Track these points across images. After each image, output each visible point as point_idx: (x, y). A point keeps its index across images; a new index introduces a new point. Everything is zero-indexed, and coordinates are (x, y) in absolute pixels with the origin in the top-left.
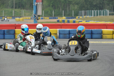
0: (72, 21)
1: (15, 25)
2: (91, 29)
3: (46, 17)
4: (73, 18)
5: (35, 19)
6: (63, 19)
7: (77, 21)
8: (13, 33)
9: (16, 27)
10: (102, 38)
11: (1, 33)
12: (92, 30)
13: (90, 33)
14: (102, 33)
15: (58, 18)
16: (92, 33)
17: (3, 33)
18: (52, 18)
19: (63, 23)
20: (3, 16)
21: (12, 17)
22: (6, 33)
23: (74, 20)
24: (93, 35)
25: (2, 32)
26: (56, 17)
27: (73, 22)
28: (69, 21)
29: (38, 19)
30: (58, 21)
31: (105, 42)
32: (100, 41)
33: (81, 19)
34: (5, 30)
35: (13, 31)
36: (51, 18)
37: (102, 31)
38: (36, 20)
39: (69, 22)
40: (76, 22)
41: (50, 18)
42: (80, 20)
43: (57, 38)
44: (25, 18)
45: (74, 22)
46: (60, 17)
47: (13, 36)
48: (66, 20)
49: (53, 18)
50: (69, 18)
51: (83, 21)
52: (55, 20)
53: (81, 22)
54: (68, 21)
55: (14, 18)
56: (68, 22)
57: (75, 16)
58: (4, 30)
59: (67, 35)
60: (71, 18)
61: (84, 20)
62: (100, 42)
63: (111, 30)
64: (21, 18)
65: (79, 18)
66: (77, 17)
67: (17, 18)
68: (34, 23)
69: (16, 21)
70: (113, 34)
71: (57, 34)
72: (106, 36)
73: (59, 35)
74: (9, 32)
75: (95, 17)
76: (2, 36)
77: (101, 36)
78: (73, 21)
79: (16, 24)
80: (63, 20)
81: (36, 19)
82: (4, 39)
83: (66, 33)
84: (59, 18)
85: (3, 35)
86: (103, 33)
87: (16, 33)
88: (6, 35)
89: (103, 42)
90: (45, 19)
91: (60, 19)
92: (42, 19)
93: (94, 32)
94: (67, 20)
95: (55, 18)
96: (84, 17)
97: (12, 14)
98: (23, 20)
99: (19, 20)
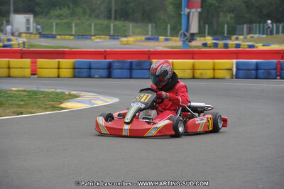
8: (147, 67)
17: (129, 67)
22: (134, 66)
25: (127, 66)
28: (227, 44)
34: (133, 60)
35: (148, 63)
43: (232, 78)
47: (147, 72)
54: (224, 44)
58: (131, 63)
59: (254, 72)
71: (231, 70)
73: (236, 72)
74: (140, 66)
76: (126, 72)
82: (131, 77)
85: (128, 71)
88: (134, 72)
94: (223, 42)
96: (249, 36)
97: (110, 31)
98: (134, 41)
99: (128, 41)
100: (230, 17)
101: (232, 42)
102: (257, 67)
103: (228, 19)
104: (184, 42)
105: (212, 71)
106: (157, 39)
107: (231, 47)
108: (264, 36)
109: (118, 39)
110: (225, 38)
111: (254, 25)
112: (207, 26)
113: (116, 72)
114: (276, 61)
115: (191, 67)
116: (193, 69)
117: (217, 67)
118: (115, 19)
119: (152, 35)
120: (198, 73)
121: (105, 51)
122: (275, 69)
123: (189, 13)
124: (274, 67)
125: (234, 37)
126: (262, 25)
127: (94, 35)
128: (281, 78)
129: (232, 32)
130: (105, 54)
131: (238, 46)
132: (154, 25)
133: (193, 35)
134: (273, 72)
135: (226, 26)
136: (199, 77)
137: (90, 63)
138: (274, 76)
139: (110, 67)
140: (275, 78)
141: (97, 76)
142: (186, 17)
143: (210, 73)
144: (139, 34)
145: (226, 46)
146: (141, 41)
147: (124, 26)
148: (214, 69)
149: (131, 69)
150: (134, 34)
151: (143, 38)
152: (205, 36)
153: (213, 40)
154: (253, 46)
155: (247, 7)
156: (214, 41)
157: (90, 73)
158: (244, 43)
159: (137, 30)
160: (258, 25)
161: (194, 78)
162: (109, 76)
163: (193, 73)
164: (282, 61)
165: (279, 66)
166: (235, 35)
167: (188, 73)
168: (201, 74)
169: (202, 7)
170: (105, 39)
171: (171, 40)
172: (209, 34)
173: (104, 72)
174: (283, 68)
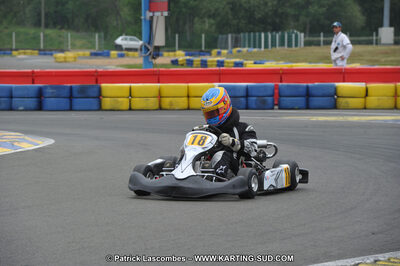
2: (305, 84)
8: (95, 94)
10: (335, 106)
12: (308, 87)
13: (304, 93)
14: (336, 94)
16: (308, 94)
17: (68, 95)
22: (75, 94)
24: (311, 98)
25: (66, 93)
34: (73, 85)
35: (96, 90)
37: (336, 88)
47: (95, 101)
54: (202, 61)
58: (71, 87)
59: (242, 99)
61: (247, 60)
63: (358, 86)
65: (219, 52)
70: (367, 95)
72: (347, 103)
74: (83, 93)
76: (65, 102)
77: (332, 102)
78: (218, 62)
80: (188, 60)
82: (71, 109)
83: (238, 94)
84: (166, 54)
85: (68, 100)
86: (340, 92)
87: (104, 93)
88: (75, 101)
93: (313, 92)
96: (235, 50)
97: (39, 43)
98: (75, 58)
99: (65, 58)
100: (208, 24)
101: (212, 59)
102: (248, 93)
103: (207, 26)
104: (146, 58)
105: (186, 99)
106: (108, 55)
107: (212, 66)
108: (256, 50)
109: (52, 54)
110: (202, 53)
111: (242, 35)
112: (177, 36)
113: (49, 102)
114: (272, 84)
115: (157, 94)
116: (160, 96)
117: (192, 94)
118: (47, 26)
119: (100, 49)
120: (166, 102)
121: (33, 72)
122: (272, 96)
123: (152, 18)
124: (270, 93)
125: (214, 51)
126: (252, 34)
127: (16, 50)
128: (280, 109)
129: (212, 44)
130: (32, 76)
131: (221, 64)
132: (102, 34)
133: (157, 48)
134: (270, 99)
135: (203, 36)
136: (168, 107)
137: (11, 90)
138: (271, 106)
139: (40, 94)
140: (273, 109)
141: (21, 108)
142: (148, 23)
143: (182, 102)
144: (82, 48)
145: (204, 63)
146: (84, 57)
147: (60, 36)
148: (188, 97)
149: (71, 97)
150: (74, 47)
151: (87, 53)
152: (175, 51)
153: (186, 55)
154: (241, 64)
155: (232, 9)
156: (188, 57)
157: (11, 103)
158: (228, 60)
159: (78, 43)
160: (247, 34)
161: (160, 108)
162: (40, 107)
163: (160, 102)
164: (280, 84)
165: (276, 91)
166: (216, 48)
167: (153, 103)
168: (171, 104)
169: (169, 10)
170: (32, 54)
171: (128, 55)
172: (180, 48)
173: (32, 102)
174: (282, 94)
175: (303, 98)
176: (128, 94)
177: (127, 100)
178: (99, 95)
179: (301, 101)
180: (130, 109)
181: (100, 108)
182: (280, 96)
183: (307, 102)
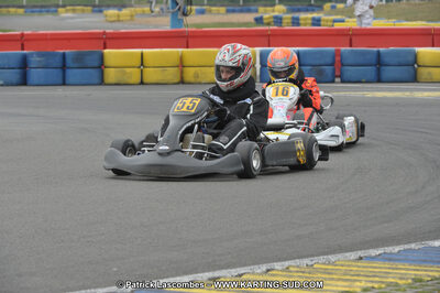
0: (310, 22)
1: (104, 33)
2: (375, 49)
3: (215, 5)
4: (313, 11)
5: (174, 15)
6: (276, 14)
7: (327, 21)
8: (96, 64)
9: (108, 42)
10: (414, 79)
11: (55, 65)
12: (378, 52)
13: (374, 61)
14: (416, 62)
15: (257, 11)
16: (379, 62)
17: (60, 64)
18: (237, 8)
19: (275, 27)
20: (61, 3)
21: (94, 6)
22: (69, 62)
23: (315, 15)
24: (383, 68)
25: (58, 62)
26: (253, 8)
27: (313, 24)
28: (298, 19)
29: (185, 14)
30: (259, 21)
31: (426, 94)
32: (407, 90)
33: (341, 12)
34: (67, 51)
35: (96, 57)
36: (234, 11)
37: (415, 56)
38: (180, 17)
39: (298, 24)
40: (322, 23)
41: (228, 11)
42: (339, 17)
44: (139, 10)
45: (317, 22)
46: (265, 6)
47: (96, 72)
48: (288, 17)
49: (241, 11)
50: (299, 11)
51: (347, 19)
52: (249, 18)
53: (343, 21)
54: (293, 18)
55: (101, 11)
56: (296, 22)
57: (319, 3)
58: (64, 54)
60: (307, 11)
61: (350, 17)
62: (408, 93)
64: (125, 11)
65: (333, 7)
66: (327, 6)
67: (112, 12)
68: (172, 27)
69: (107, 21)
72: (429, 73)
73: (261, 70)
74: (80, 61)
75: (390, 4)
77: (411, 73)
78: (313, 19)
79: (107, 31)
80: (275, 17)
81: (180, 13)
82: (64, 84)
84: (261, 9)
85: (59, 72)
86: (421, 60)
87: (107, 61)
88: (69, 72)
89: (418, 95)
90: (210, 11)
91: (266, 12)
92: (202, 12)
93: (386, 60)
94: (290, 16)
95: (249, 11)
113: (34, 74)
114: (333, 49)
115: (178, 63)
116: (182, 65)
120: (190, 74)
122: (332, 65)
124: (329, 60)
128: (343, 82)
130: (22, 40)
134: (329, 69)
136: (192, 80)
138: (330, 78)
139: (24, 64)
140: (333, 82)
141: (1, 82)
143: (210, 73)
161: (182, 82)
162: (24, 82)
163: (182, 72)
164: (343, 49)
165: (338, 59)
167: (172, 74)
168: (196, 75)
173: (14, 75)
174: (345, 63)
175: (374, 68)
176: (139, 63)
177: (138, 70)
178: (101, 65)
179: (371, 71)
180: (142, 83)
181: (102, 82)
182: (343, 65)
183: (379, 72)
